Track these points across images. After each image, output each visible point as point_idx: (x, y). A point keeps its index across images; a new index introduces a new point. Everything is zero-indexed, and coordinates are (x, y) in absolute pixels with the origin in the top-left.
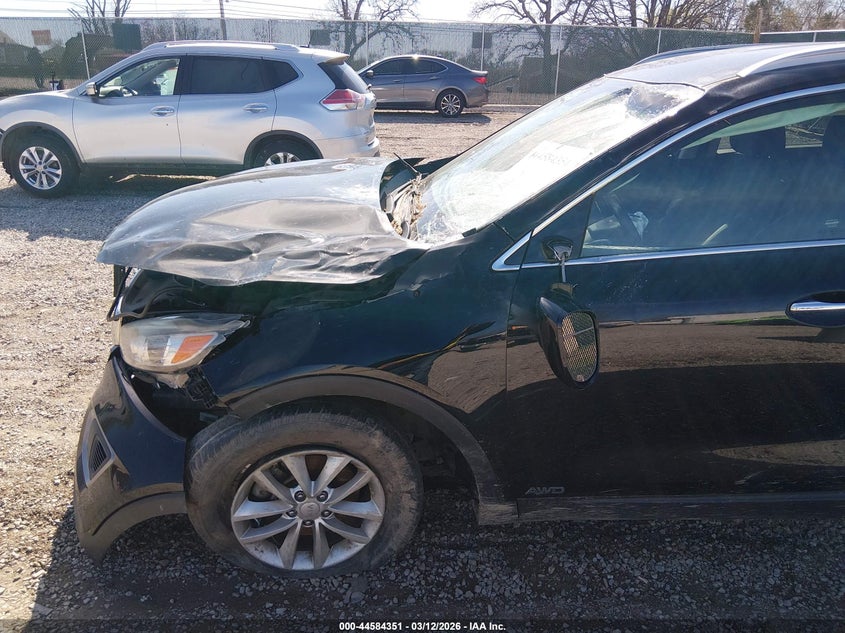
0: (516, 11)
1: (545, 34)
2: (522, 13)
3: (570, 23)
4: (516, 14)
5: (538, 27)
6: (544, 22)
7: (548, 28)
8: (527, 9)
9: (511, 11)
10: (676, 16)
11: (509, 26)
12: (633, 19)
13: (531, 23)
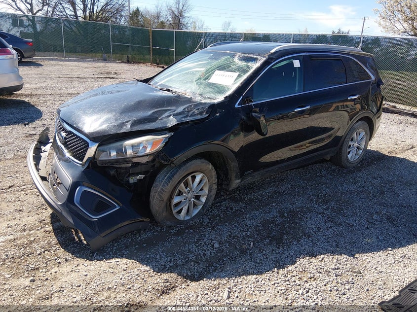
0: (12, 6)
1: (33, 20)
2: (16, 8)
3: (44, 16)
4: (12, 8)
5: (27, 16)
6: (30, 14)
7: (33, 17)
8: (18, 6)
9: (9, 6)
10: (97, 17)
11: (8, 14)
12: (76, 16)
13: (22, 13)
